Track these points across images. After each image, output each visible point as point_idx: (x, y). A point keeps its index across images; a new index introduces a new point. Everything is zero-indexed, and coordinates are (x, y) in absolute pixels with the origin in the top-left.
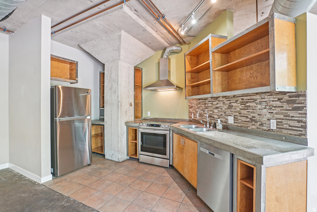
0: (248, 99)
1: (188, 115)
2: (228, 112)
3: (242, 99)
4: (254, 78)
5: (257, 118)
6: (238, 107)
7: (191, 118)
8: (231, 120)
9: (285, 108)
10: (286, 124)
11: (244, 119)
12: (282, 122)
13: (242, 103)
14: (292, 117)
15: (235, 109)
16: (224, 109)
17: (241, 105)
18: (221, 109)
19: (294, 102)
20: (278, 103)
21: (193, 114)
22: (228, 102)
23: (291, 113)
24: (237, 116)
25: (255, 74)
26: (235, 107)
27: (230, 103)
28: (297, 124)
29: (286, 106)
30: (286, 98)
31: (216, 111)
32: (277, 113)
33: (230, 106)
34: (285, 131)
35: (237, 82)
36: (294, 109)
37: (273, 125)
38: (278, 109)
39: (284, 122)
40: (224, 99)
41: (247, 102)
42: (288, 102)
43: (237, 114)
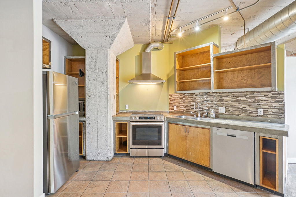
0: (239, 95)
1: (168, 108)
2: (219, 104)
3: (233, 95)
4: (245, 80)
5: (248, 108)
6: (230, 100)
7: (173, 110)
8: (222, 110)
9: (269, 101)
10: (270, 111)
11: (236, 109)
12: (267, 110)
13: (232, 98)
14: (275, 107)
15: (226, 102)
16: (214, 102)
18: (211, 102)
19: (276, 98)
20: (265, 98)
21: (175, 107)
22: (220, 96)
23: (274, 105)
24: (229, 107)
25: (246, 78)
26: (226, 100)
27: (221, 97)
28: (278, 111)
29: (270, 100)
30: (270, 95)
31: (205, 103)
32: (262, 105)
33: (221, 99)
34: (269, 116)
35: (229, 82)
36: (276, 102)
37: (261, 112)
38: (264, 102)
39: (269, 110)
40: (215, 94)
41: (238, 97)
42: (272, 98)
43: (229, 105)
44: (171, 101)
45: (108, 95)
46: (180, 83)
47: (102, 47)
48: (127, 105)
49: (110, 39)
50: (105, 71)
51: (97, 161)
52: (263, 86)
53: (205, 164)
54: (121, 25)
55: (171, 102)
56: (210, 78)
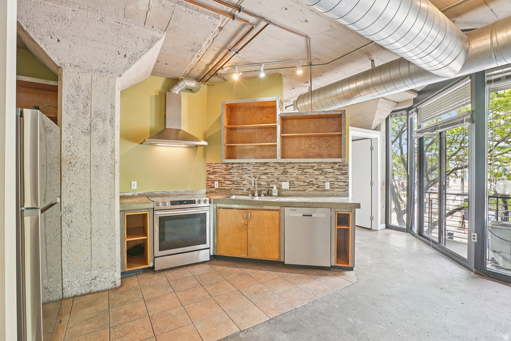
0: (306, 166)
1: (205, 185)
2: (282, 177)
3: (299, 166)
4: (312, 149)
5: (315, 182)
6: (295, 173)
7: (214, 187)
8: (285, 185)
9: (336, 173)
10: (337, 184)
11: (302, 183)
12: (334, 183)
13: (299, 169)
14: (341, 179)
15: (290, 175)
16: (276, 175)
17: (298, 170)
18: (272, 175)
19: (341, 169)
20: (331, 170)
21: (216, 183)
22: (283, 168)
23: (340, 177)
24: (294, 181)
25: (313, 146)
26: (291, 172)
27: (285, 169)
28: (343, 184)
29: (337, 172)
30: (337, 166)
31: (264, 177)
32: (330, 178)
33: (284, 171)
34: (336, 190)
35: (294, 149)
36: (342, 174)
37: (327, 186)
38: (331, 175)
39: (335, 183)
40: (277, 165)
41: (305, 169)
42: (338, 169)
43: (294, 179)
44: (209, 174)
45: (116, 165)
46: (228, 147)
47: (104, 71)
48: (134, 183)
49: (126, 60)
50: (109, 117)
51: (90, 293)
52: (330, 156)
53: (274, 257)
54: (153, 41)
55: (210, 176)
56: (275, 143)
